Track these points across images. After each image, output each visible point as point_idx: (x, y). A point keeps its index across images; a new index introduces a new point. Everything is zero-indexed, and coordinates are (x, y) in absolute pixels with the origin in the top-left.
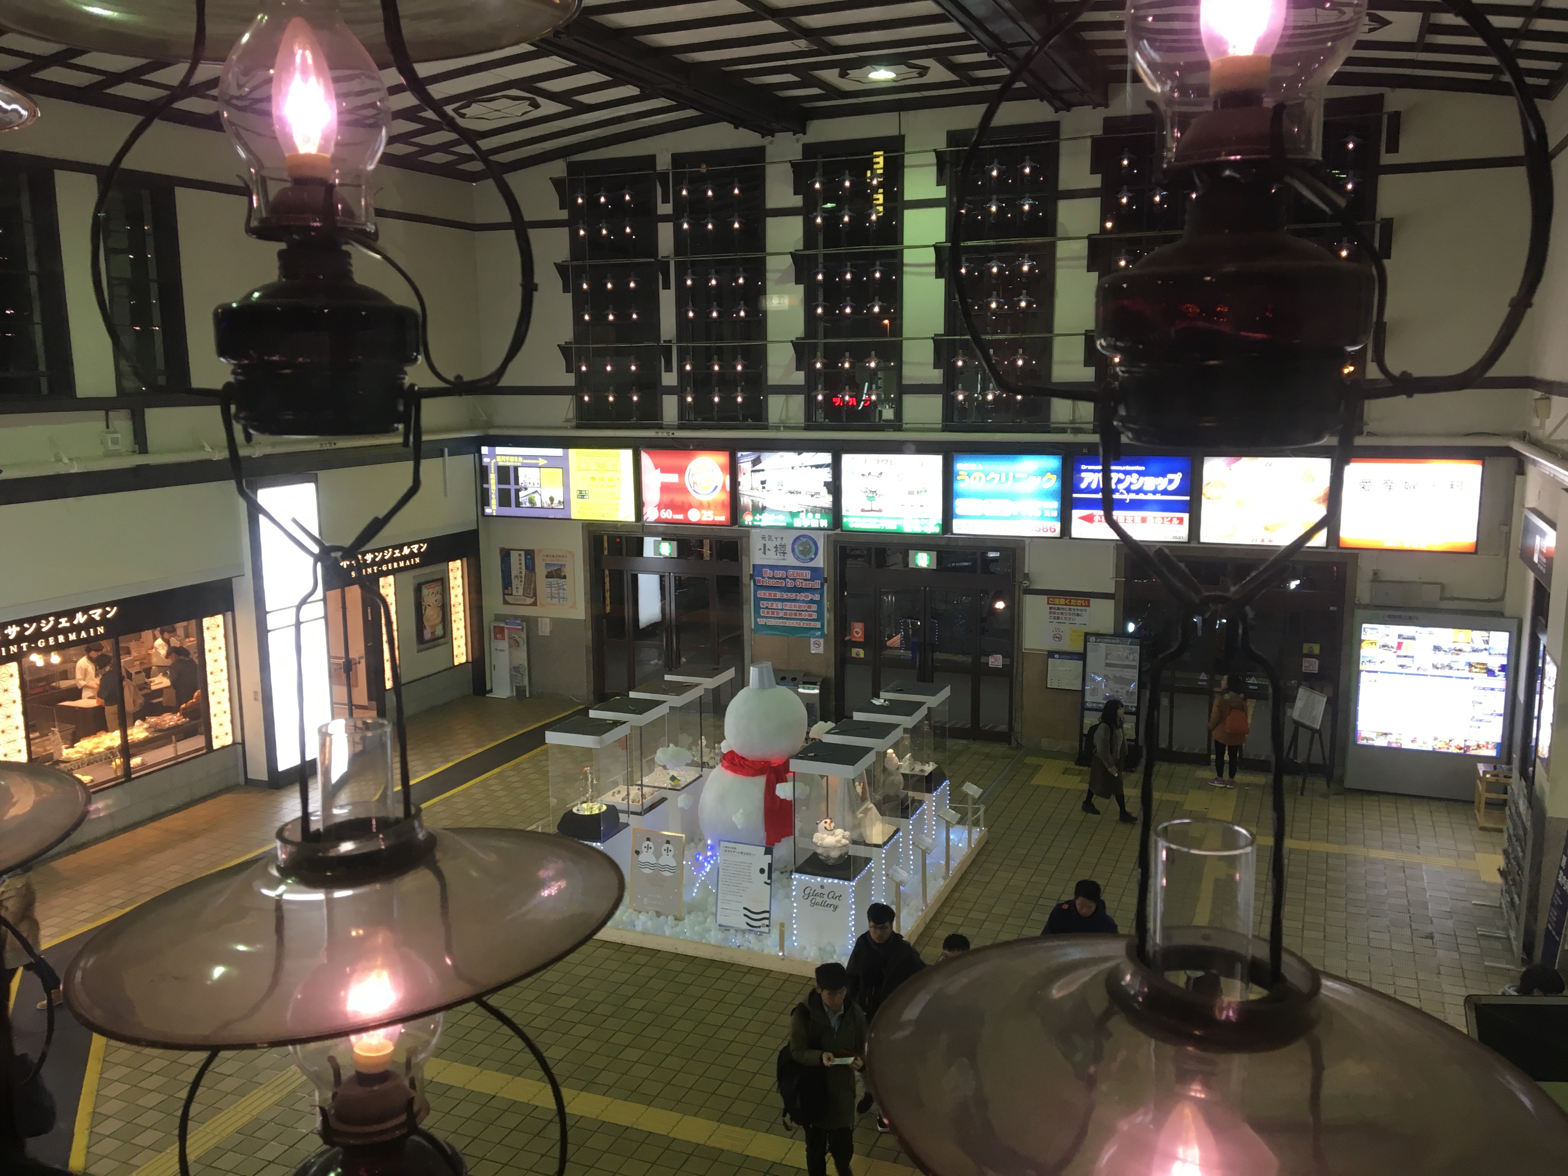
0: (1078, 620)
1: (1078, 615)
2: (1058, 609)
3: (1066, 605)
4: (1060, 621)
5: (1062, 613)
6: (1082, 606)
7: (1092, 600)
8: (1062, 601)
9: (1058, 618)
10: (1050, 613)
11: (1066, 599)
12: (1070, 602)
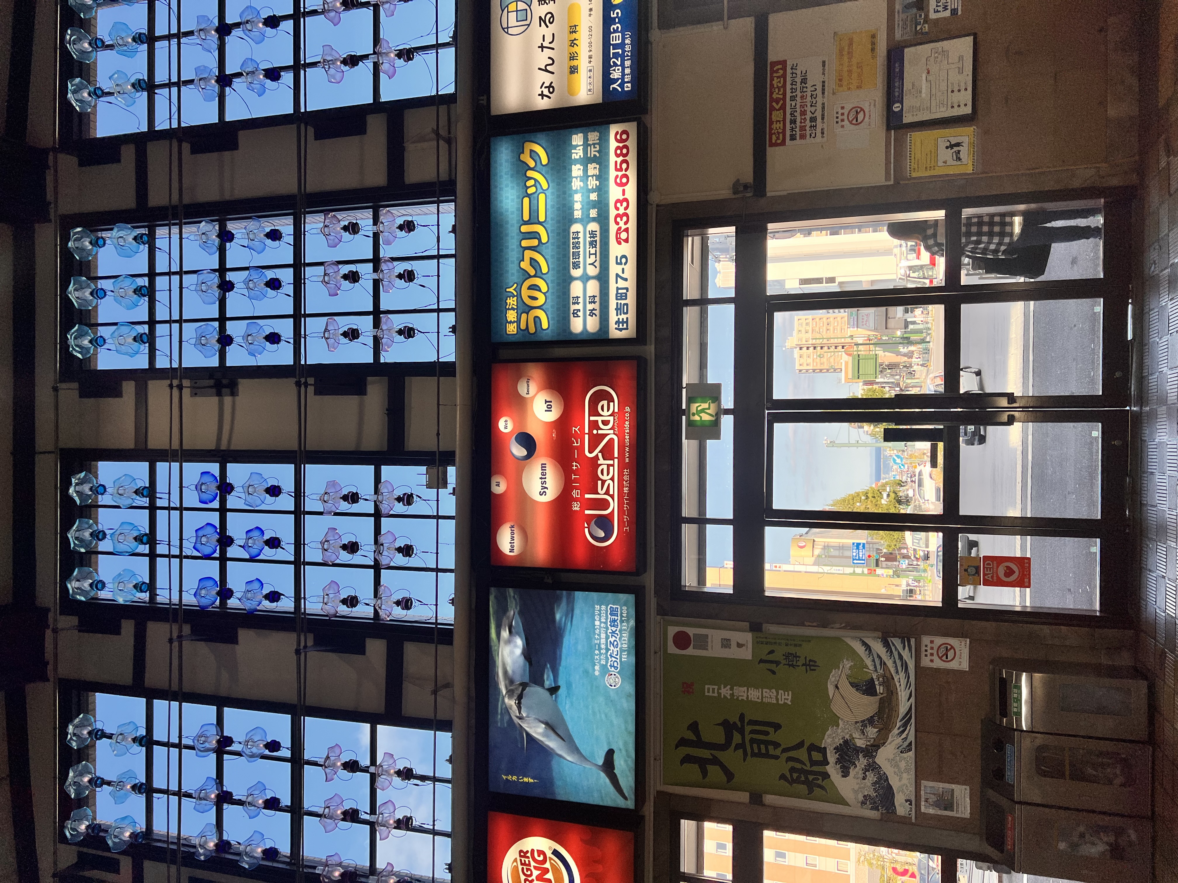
0: (815, 79)
1: (804, 81)
2: (793, 122)
3: (783, 108)
4: (818, 114)
5: (803, 113)
6: (784, 76)
7: (772, 57)
8: (777, 115)
9: (813, 119)
10: (802, 137)
11: (772, 109)
12: (777, 101)
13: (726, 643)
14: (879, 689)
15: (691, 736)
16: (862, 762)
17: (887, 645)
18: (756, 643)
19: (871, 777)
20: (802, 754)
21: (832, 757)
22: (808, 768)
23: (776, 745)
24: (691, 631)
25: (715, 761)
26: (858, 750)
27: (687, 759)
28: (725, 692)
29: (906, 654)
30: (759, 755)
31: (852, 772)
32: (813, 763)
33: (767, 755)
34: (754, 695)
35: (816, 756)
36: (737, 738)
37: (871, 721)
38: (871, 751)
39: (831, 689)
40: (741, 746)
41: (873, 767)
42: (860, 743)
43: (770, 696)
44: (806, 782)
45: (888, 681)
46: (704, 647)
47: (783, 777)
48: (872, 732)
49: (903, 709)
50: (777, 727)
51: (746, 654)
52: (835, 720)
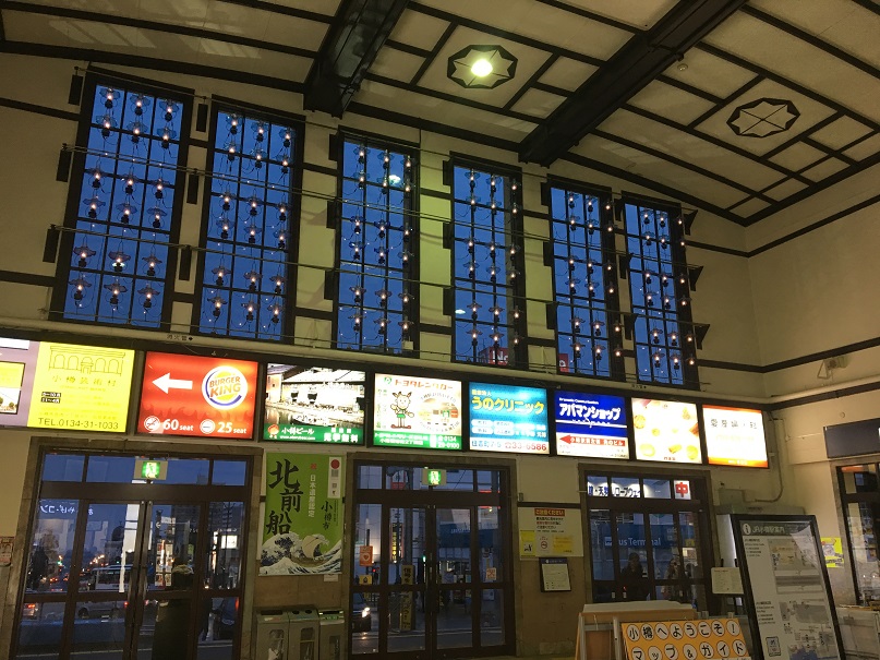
0: (558, 528)
1: (557, 524)
2: (543, 519)
3: (548, 515)
4: (545, 529)
5: (546, 523)
6: (559, 515)
7: (566, 511)
8: (546, 512)
10: (538, 522)
11: (548, 510)
12: (551, 512)
13: (334, 485)
14: (317, 558)
15: (291, 467)
16: (283, 550)
17: (337, 561)
18: (336, 501)
19: (276, 555)
20: (285, 521)
21: (284, 536)
22: (279, 525)
23: (289, 509)
24: (340, 469)
25: (279, 479)
26: (288, 548)
27: (280, 465)
28: (313, 485)
29: (333, 570)
30: (284, 501)
31: (278, 546)
32: (281, 527)
33: (283, 505)
34: (312, 499)
35: (284, 529)
36: (291, 490)
37: (302, 554)
38: (288, 554)
39: (316, 536)
40: (287, 492)
41: (281, 556)
42: (292, 550)
43: (312, 506)
44: (271, 524)
45: (320, 562)
46: (332, 475)
47: (273, 512)
48: (297, 555)
49: (307, 569)
50: (298, 510)
51: (330, 496)
52: (302, 537)
